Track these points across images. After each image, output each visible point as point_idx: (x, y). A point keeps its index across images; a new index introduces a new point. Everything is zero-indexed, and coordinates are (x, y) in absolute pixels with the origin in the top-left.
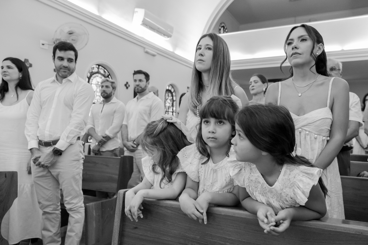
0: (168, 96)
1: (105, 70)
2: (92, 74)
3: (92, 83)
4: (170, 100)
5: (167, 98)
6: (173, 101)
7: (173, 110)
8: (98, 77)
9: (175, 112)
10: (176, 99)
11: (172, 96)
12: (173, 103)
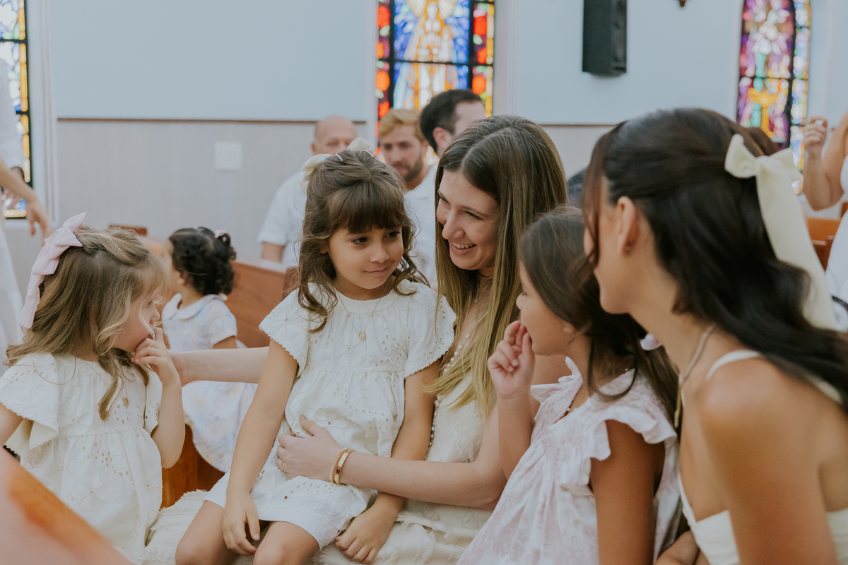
0: (769, 7)
4: (779, 27)
5: (761, 15)
6: (795, 27)
7: (791, 68)
9: (805, 80)
10: (810, 19)
11: (792, 8)
12: (794, 37)
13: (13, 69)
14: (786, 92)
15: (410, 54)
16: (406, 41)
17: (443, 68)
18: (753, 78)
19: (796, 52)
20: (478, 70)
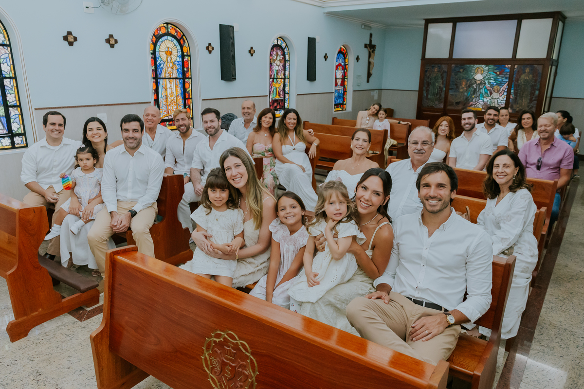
0: (277, 55)
1: (177, 29)
2: (159, 37)
3: (160, 50)
5: (275, 58)
6: (285, 61)
8: (168, 41)
9: (289, 78)
10: (289, 58)
12: (285, 64)
13: (12, 89)
14: (283, 82)
15: (163, 76)
16: (161, 70)
17: (174, 80)
18: (273, 79)
19: (286, 69)
20: (187, 80)
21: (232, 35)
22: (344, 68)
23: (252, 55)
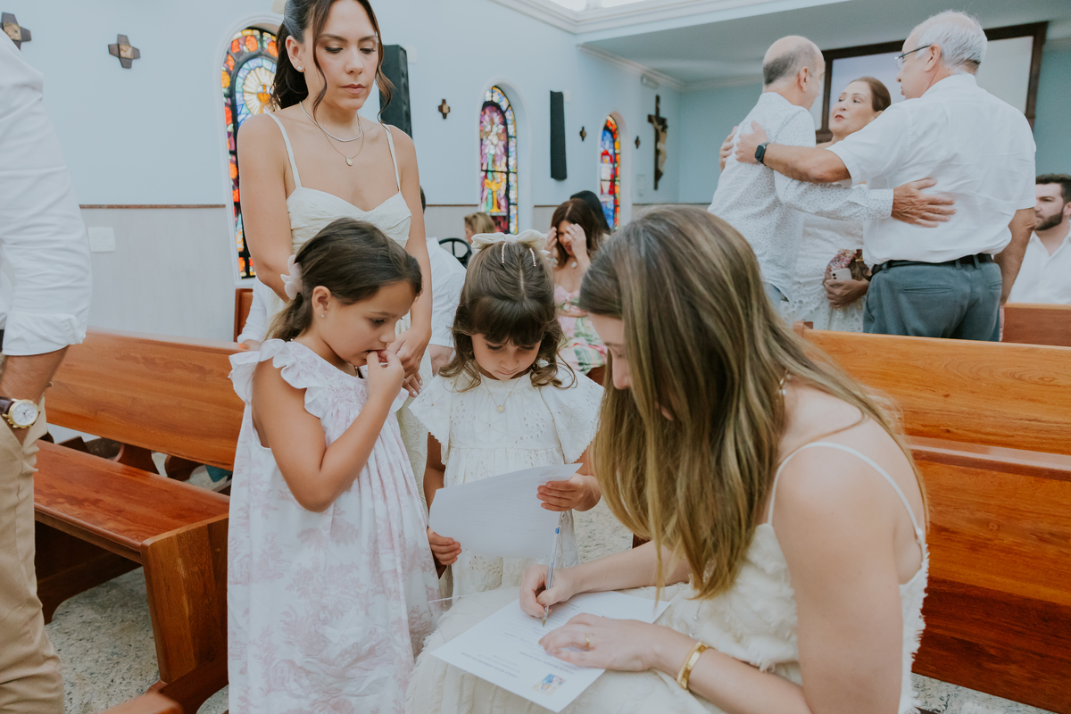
0: (492, 123)
2: (241, 59)
3: (246, 88)
4: (498, 135)
5: (488, 128)
6: (508, 137)
7: (507, 165)
8: (263, 69)
9: (516, 173)
10: (515, 131)
11: (505, 123)
12: (508, 143)
14: (505, 181)
18: (487, 171)
19: (510, 154)
21: (403, 68)
22: (614, 160)
23: (445, 116)
